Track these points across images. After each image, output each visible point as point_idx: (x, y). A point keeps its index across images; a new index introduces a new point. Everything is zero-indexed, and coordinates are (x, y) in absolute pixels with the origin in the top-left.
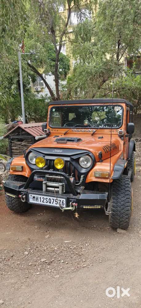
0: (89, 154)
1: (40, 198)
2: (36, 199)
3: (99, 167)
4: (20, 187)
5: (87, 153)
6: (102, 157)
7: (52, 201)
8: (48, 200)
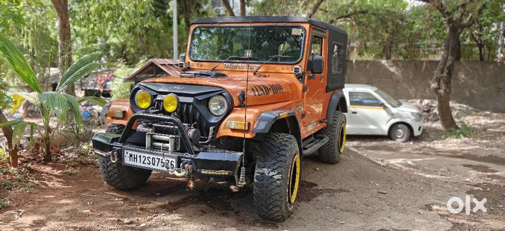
0: (223, 94)
1: (140, 156)
2: (134, 158)
3: (237, 114)
4: (114, 140)
5: (220, 92)
6: (244, 100)
7: (157, 161)
8: (151, 160)
